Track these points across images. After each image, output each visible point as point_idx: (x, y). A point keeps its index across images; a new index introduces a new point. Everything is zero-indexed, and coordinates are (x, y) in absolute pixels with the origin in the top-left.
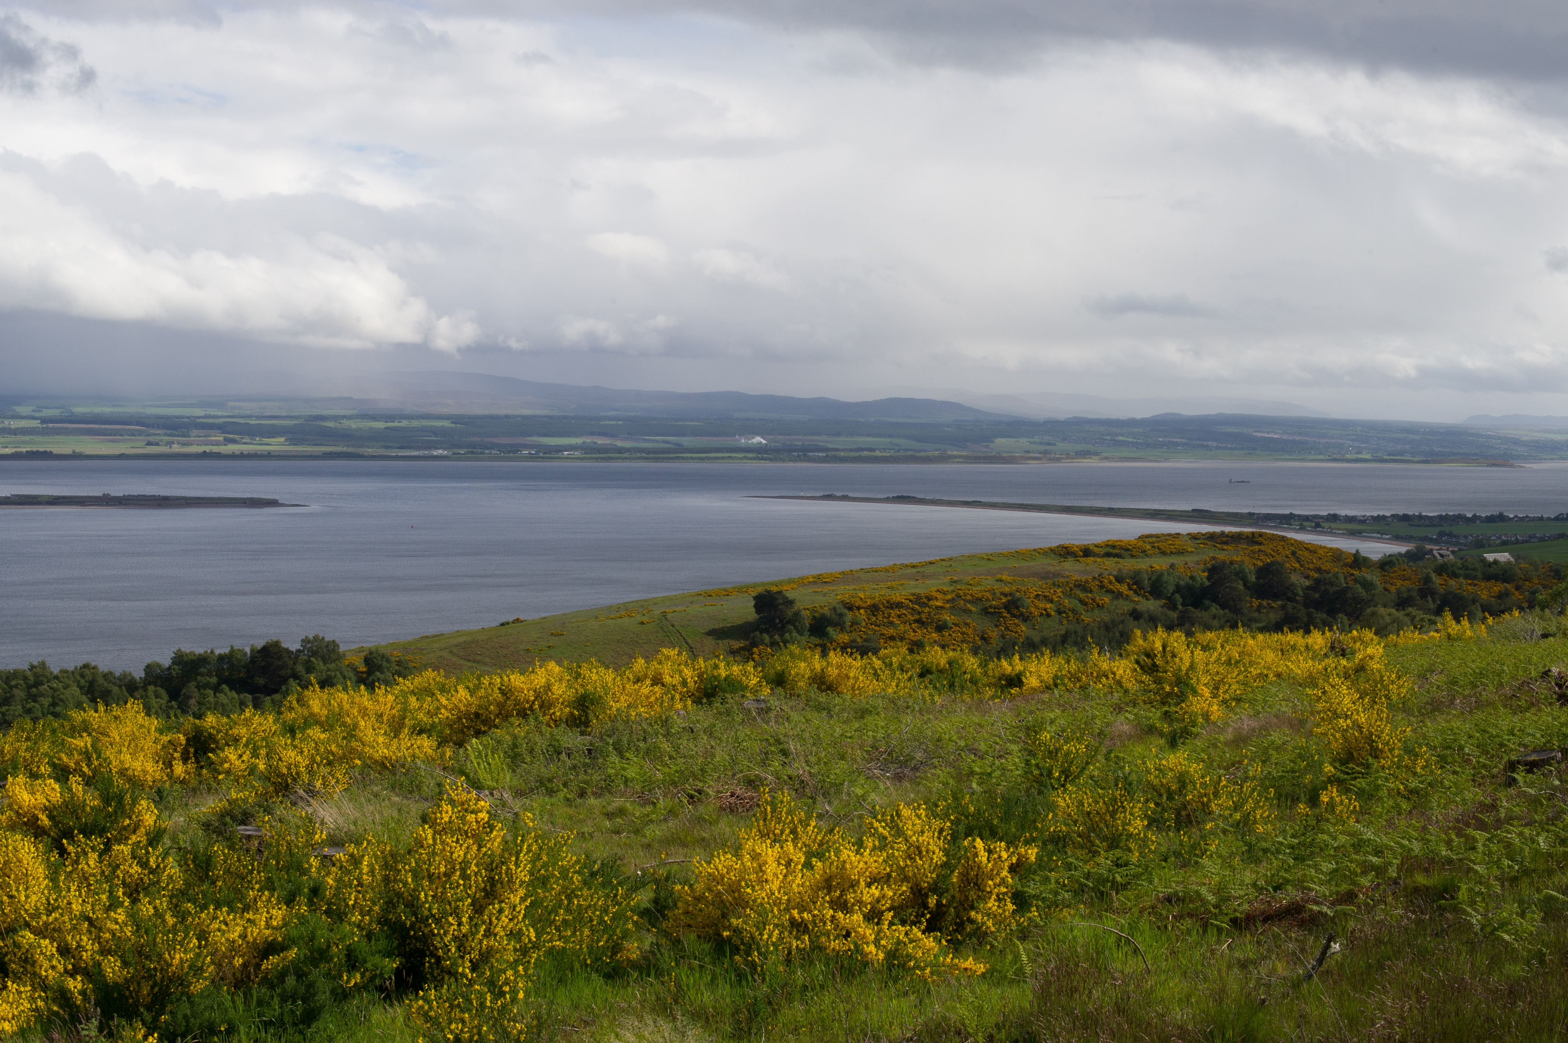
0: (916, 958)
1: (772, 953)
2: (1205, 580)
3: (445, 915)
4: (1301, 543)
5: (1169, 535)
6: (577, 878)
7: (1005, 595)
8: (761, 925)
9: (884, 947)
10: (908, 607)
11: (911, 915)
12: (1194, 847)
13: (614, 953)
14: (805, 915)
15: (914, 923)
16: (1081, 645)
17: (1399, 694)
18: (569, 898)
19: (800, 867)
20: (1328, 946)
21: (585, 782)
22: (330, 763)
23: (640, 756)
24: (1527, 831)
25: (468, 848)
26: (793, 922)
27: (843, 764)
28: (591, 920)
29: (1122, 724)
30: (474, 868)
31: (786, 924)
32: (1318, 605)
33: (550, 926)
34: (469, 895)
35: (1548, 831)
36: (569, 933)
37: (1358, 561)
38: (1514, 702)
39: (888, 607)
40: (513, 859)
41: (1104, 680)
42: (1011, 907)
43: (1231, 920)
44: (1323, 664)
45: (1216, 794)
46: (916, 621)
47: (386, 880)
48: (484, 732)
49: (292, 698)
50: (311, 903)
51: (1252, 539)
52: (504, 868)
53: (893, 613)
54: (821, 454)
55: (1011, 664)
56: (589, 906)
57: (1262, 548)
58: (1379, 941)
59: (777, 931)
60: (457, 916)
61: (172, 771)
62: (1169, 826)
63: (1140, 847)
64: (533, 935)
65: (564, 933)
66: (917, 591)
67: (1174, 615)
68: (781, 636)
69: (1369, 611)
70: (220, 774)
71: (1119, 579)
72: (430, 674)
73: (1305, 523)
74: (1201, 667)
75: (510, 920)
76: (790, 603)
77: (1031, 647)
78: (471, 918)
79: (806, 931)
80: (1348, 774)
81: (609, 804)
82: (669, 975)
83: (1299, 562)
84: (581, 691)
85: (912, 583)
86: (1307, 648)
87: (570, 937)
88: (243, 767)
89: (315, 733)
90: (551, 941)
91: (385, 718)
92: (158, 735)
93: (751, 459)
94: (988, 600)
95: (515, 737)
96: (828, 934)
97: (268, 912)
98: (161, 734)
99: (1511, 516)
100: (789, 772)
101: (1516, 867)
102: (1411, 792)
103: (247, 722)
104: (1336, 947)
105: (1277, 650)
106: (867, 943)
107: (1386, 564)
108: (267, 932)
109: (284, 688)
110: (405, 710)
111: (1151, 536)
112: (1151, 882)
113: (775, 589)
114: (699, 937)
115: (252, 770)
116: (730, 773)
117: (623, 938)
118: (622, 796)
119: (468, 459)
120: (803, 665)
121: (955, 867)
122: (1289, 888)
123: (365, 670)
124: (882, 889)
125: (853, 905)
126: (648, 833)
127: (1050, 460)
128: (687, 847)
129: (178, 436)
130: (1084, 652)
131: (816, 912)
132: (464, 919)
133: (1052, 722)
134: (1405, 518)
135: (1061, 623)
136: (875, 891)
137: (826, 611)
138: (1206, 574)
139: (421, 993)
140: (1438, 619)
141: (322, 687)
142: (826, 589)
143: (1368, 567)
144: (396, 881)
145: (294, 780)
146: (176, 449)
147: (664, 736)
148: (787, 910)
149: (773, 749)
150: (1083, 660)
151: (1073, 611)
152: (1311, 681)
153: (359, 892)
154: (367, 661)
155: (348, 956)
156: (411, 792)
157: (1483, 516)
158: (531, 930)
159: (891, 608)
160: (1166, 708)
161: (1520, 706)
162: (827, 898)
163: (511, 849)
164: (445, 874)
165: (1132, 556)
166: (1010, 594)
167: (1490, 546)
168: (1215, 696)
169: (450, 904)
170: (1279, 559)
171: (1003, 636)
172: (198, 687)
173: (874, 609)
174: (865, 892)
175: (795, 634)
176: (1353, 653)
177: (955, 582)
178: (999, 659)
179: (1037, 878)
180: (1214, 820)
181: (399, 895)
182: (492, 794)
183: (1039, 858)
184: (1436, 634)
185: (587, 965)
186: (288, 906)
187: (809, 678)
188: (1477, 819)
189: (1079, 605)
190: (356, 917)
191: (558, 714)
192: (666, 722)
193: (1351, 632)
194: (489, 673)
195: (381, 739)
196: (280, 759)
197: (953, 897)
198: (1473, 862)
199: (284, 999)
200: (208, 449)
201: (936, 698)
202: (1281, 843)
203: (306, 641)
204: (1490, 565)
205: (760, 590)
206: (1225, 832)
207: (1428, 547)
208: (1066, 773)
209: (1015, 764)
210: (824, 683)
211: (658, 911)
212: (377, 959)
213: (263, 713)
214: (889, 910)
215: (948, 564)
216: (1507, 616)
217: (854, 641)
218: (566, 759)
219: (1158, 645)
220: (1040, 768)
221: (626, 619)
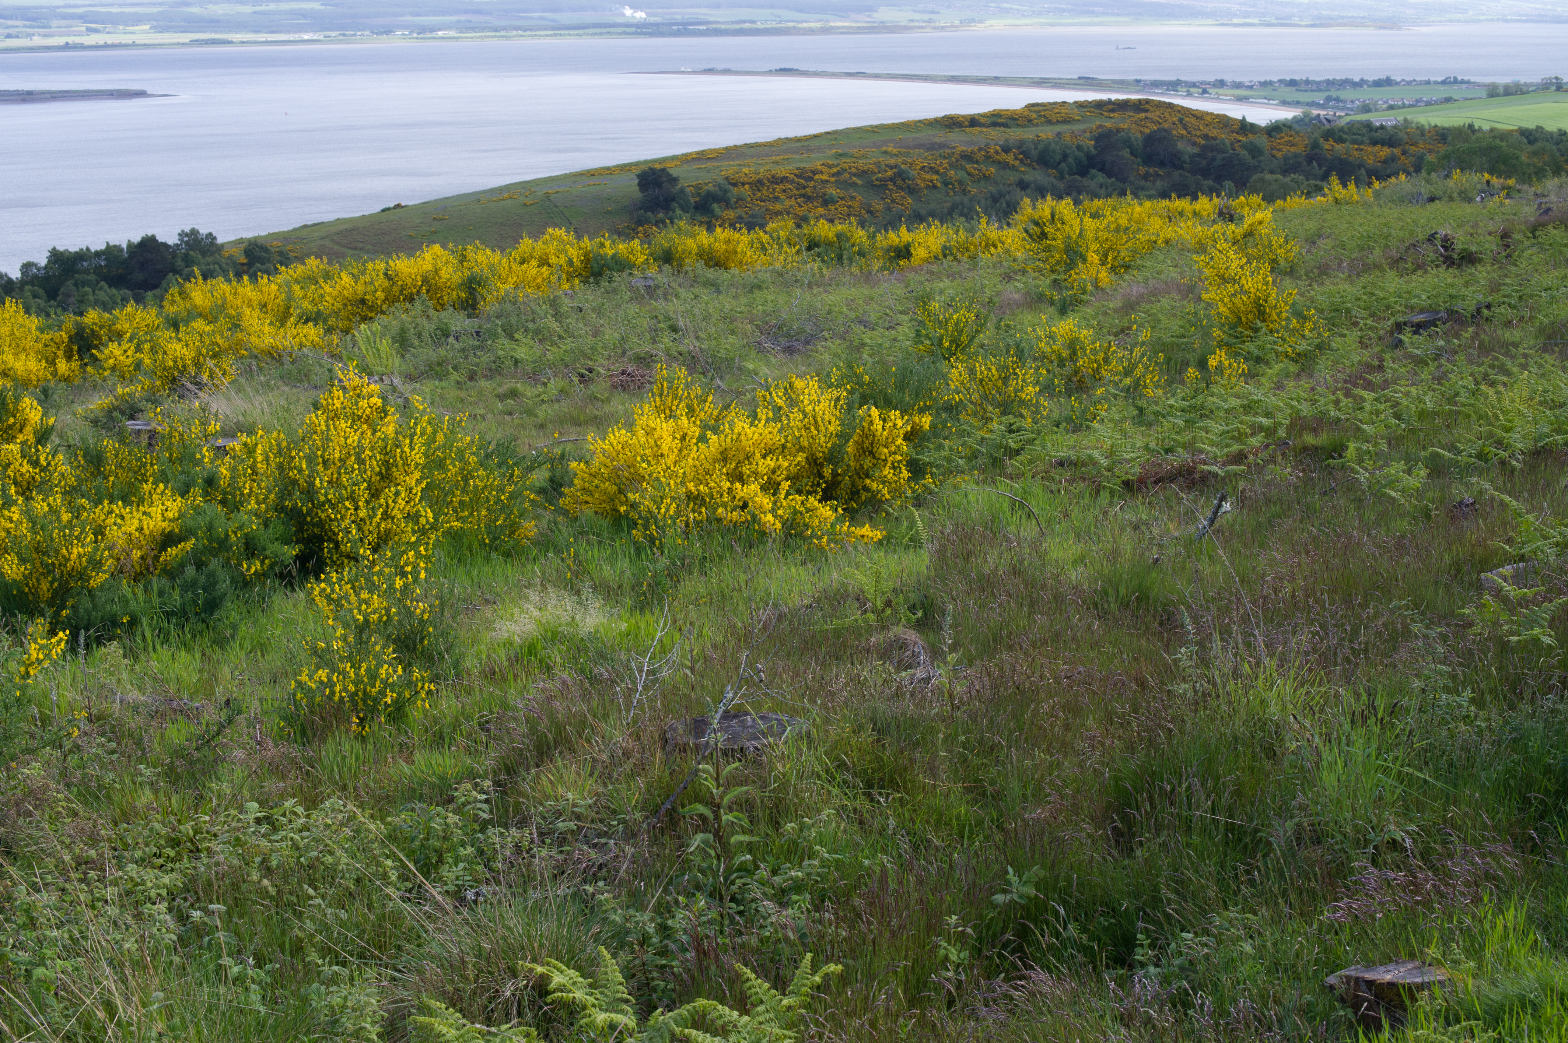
0: (812, 528)
1: (670, 526)
2: (1092, 149)
3: (341, 500)
4: (1188, 110)
5: (1055, 103)
6: (473, 459)
7: (891, 168)
8: (659, 499)
9: (781, 517)
10: (792, 182)
11: (806, 485)
12: (1084, 412)
13: (512, 533)
14: (701, 488)
15: (809, 493)
16: (969, 215)
17: (1286, 259)
18: (466, 479)
19: (694, 441)
20: (1219, 506)
21: (477, 365)
22: (215, 356)
23: (529, 336)
24: (1413, 390)
25: (362, 433)
26: (689, 496)
27: (732, 339)
28: (488, 501)
29: (1011, 292)
30: (367, 452)
31: (683, 497)
32: (1205, 172)
33: (447, 507)
34: (365, 481)
35: (1433, 390)
36: (466, 513)
37: (1245, 127)
38: (1402, 265)
39: (772, 182)
40: (408, 441)
41: (992, 249)
42: (905, 474)
43: (1123, 482)
44: (1212, 229)
45: (1106, 360)
46: (803, 196)
47: (280, 467)
48: (371, 318)
49: (174, 290)
50: (206, 493)
51: (1139, 106)
52: (398, 450)
53: (778, 188)
54: (701, 27)
55: (899, 236)
56: (486, 486)
57: (1149, 115)
58: (1268, 501)
59: (674, 505)
60: (353, 500)
61: (56, 370)
62: (1060, 392)
63: (1033, 412)
64: (430, 515)
65: (461, 514)
66: (803, 165)
67: (1061, 186)
68: (666, 214)
69: (1255, 177)
70: (105, 370)
71: (1006, 149)
72: (312, 262)
73: (1192, 90)
74: (1090, 235)
75: (407, 502)
76: (674, 180)
77: (918, 218)
78: (367, 502)
79: (703, 503)
80: (1237, 337)
81: (500, 385)
82: (568, 551)
83: (1186, 129)
84: (467, 273)
85: (797, 157)
86: (1195, 213)
87: (469, 517)
88: (129, 361)
89: (199, 324)
90: (448, 522)
91: (269, 307)
92: (38, 334)
93: (629, 34)
94: (873, 173)
95: (403, 323)
96: (725, 505)
97: (163, 504)
98: (42, 332)
99: (1398, 80)
100: (680, 349)
101: (1403, 426)
102: (1299, 354)
103: (131, 318)
104: (1227, 506)
105: (1164, 218)
106: (765, 513)
107: (1275, 129)
108: (166, 524)
109: (164, 283)
110: (290, 298)
111: (1038, 105)
112: (1044, 447)
113: (658, 166)
114: (596, 513)
115: (138, 365)
116: (620, 351)
117: (520, 517)
118: (513, 377)
119: (341, 42)
120: (690, 242)
121: (851, 437)
122: (1180, 450)
123: (245, 261)
124: (777, 460)
125: (749, 476)
126: (540, 414)
127: (934, 28)
128: (580, 425)
129: (39, 27)
130: (973, 222)
131: (713, 484)
132: (360, 504)
133: (941, 292)
134: (1293, 83)
135: (947, 194)
136: (770, 462)
137: (710, 187)
138: (1093, 142)
139: (323, 576)
140: (1324, 184)
141: (205, 278)
142: (710, 165)
143: (1255, 133)
144: (291, 469)
145: (181, 373)
146: (37, 41)
147: (553, 316)
148: (683, 483)
149: (662, 325)
150: (972, 231)
151: (960, 182)
152: (1201, 248)
153: (254, 481)
154: (248, 252)
155: (247, 545)
156: (301, 381)
157: (1371, 79)
158: (429, 510)
159: (777, 184)
160: (1054, 276)
161: (1407, 269)
162: (724, 470)
163: (405, 431)
164: (340, 460)
165: (1018, 126)
166: (896, 166)
167: (1376, 110)
168: (1103, 264)
169: (346, 489)
170: (1166, 126)
171: (889, 209)
172: (76, 285)
173: (758, 184)
174: (760, 463)
175: (678, 212)
176: (1242, 218)
177: (841, 155)
178: (887, 231)
179: (931, 446)
180: (1104, 385)
181: (295, 482)
182: (382, 380)
183: (933, 426)
184: (1322, 199)
185: (485, 544)
186: (183, 497)
187: (696, 254)
188: (1365, 380)
189: (966, 176)
190: (252, 505)
191: (445, 298)
192: (554, 301)
193: (1238, 198)
194: (372, 260)
195: (267, 329)
196: (165, 353)
197: (848, 466)
198: (1361, 421)
199: (185, 589)
200: (71, 40)
201: (825, 271)
202: (1171, 406)
203: (182, 234)
204: (1377, 129)
205: (645, 167)
206: (1115, 396)
207: (1315, 112)
208: (955, 341)
209: (906, 335)
210: (711, 259)
211: (554, 490)
212: (276, 546)
213: (145, 308)
214: (787, 479)
215: (833, 137)
216: (1393, 180)
217: (740, 217)
218: (455, 342)
219: (1047, 213)
220: (930, 339)
221: (509, 202)
